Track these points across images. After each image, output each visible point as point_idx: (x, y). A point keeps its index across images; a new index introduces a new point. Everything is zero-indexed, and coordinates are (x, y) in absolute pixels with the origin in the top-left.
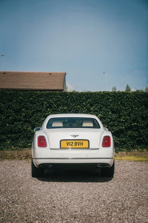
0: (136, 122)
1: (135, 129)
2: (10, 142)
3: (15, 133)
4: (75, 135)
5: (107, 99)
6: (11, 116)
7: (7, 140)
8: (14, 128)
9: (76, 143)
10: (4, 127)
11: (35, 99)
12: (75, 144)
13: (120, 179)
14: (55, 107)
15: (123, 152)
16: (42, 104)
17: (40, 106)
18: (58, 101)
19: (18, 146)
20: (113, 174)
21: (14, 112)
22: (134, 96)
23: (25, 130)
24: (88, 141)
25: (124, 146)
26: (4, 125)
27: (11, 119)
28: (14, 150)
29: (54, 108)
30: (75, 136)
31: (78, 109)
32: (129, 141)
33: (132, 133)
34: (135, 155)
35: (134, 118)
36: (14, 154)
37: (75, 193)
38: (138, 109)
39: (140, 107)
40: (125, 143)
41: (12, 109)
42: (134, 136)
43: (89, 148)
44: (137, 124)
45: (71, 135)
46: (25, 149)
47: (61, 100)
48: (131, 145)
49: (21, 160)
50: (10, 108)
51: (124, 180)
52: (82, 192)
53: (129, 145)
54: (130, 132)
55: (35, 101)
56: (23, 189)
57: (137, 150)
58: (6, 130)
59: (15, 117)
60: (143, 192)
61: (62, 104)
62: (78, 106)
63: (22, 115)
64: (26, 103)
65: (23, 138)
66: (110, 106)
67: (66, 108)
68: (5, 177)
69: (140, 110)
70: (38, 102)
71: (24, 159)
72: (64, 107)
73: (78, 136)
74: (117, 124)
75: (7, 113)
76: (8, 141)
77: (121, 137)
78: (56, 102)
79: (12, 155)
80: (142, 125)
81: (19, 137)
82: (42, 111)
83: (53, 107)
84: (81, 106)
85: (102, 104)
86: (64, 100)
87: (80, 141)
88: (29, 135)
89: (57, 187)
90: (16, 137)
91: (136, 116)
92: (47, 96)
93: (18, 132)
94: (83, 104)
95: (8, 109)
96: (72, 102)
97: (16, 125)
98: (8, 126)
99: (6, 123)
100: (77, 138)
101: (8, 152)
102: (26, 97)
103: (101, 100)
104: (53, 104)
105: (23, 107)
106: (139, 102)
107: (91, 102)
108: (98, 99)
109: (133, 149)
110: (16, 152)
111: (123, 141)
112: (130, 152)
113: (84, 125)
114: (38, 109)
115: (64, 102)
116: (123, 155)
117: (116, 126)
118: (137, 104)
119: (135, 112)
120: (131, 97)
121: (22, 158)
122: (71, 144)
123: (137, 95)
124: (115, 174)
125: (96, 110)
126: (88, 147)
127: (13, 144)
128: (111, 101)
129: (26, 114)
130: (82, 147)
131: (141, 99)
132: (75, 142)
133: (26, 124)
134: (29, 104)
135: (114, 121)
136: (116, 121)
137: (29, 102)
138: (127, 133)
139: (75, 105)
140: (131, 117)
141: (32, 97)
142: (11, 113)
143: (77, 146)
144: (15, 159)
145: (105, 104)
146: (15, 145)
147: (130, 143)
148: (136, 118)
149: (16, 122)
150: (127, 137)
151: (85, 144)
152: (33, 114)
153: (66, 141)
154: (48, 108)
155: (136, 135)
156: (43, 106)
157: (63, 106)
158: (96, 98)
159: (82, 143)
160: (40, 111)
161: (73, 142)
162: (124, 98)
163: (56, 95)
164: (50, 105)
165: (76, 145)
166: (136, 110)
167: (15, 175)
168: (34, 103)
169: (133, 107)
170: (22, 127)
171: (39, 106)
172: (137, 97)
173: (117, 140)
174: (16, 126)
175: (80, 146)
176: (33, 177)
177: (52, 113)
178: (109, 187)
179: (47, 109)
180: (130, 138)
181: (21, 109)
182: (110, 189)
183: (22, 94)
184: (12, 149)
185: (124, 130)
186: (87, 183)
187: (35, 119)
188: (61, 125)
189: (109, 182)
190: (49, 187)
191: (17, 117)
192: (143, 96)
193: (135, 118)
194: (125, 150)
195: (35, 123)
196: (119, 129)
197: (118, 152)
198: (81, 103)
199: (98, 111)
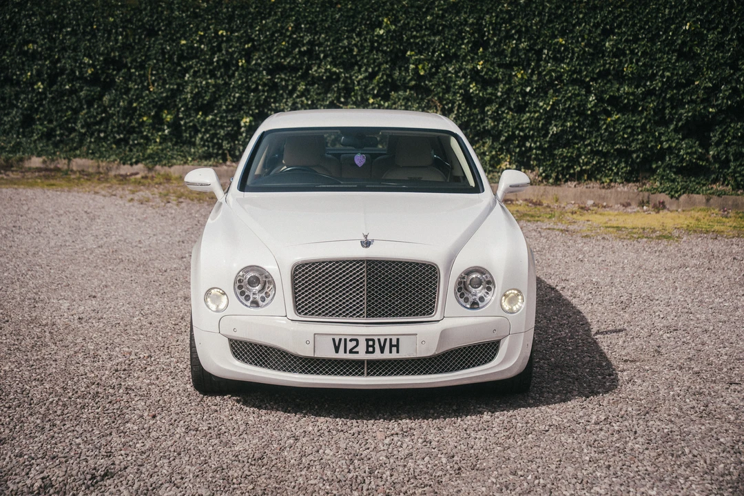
6: (377, 74)
11: (438, 16)
15: (695, 195)
27: (379, 83)
31: (562, 49)
47: (511, 18)
50: (378, 50)
55: (439, 25)
59: (389, 76)
61: (518, 32)
64: (417, 32)
72: (521, 43)
82: (459, 56)
83: (492, 43)
86: (522, 19)
95: (371, 51)
98: (374, 104)
103: (638, 13)
105: (410, 46)
107: (602, 21)
108: (626, 12)
114: (449, 50)
125: (618, 49)
134: (425, 35)
139: (556, 37)
142: (380, 65)
149: (395, 92)
152: (437, 65)
156: (462, 39)
157: (518, 40)
160: (455, 56)
168: (438, 33)
171: (451, 40)
179: (474, 50)
191: (397, 76)
195: (444, 94)
196: (694, 116)
197: (677, 195)
198: (574, 26)
199: (628, 52)
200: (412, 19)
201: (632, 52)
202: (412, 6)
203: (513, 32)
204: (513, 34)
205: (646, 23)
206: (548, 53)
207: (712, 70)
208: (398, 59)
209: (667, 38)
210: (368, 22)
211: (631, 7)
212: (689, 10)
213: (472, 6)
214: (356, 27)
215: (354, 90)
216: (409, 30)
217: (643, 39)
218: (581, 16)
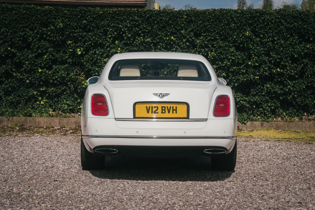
0: (280, 66)
1: (279, 80)
2: (45, 102)
3: (54, 85)
4: (161, 94)
5: (227, 25)
6: (45, 54)
7: (40, 98)
8: (53, 76)
9: (164, 108)
10: (34, 73)
11: (91, 22)
12: (162, 110)
13: (246, 175)
14: (129, 38)
15: (255, 122)
16: (105, 33)
17: (101, 36)
18: (135, 27)
19: (60, 109)
20: (235, 165)
21: (52, 47)
22: (278, 18)
23: (73, 81)
24: (187, 105)
25: (258, 111)
26: (33, 70)
27: (46, 59)
28: (52, 116)
29: (127, 39)
30: (163, 95)
31: (172, 43)
32: (267, 101)
33: (272, 87)
34: (277, 128)
35: (278, 60)
36: (52, 124)
37: (160, 202)
38: (285, 42)
39: (289, 38)
40: (258, 105)
41: (49, 41)
42: (275, 92)
43: (188, 117)
44: (282, 71)
45: (154, 94)
46: (73, 114)
47: (139, 25)
48: (271, 109)
49: (64, 135)
50: (45, 39)
51: (255, 177)
52: (173, 201)
53: (267, 110)
54: (268, 86)
55: (91, 26)
56: (62, 193)
57: (282, 118)
58: (38, 79)
59: (53, 55)
60: (288, 202)
61: (143, 32)
62: (172, 38)
63: (66, 53)
64: (75, 30)
65: (69, 95)
66: (232, 36)
67: (149, 40)
68: (31, 170)
69: (290, 44)
70: (98, 28)
71: (71, 133)
72: (146, 38)
73: (167, 95)
74: (244, 71)
75: (39, 47)
76: (41, 100)
77: (252, 95)
78: (130, 29)
79: (48, 125)
80: (291, 72)
81: (62, 93)
82: (105, 45)
83: (125, 38)
84: (178, 37)
85: (218, 33)
86: (146, 25)
87: (172, 105)
88: (80, 89)
89: (127, 189)
90: (55, 92)
91: (280, 56)
92: (115, 18)
93: (61, 84)
94: (181, 33)
95: (39, 40)
96: (160, 30)
97: (56, 70)
98: (41, 73)
99: (36, 66)
100: (165, 99)
101: (43, 120)
102: (74, 18)
103: (216, 25)
104: (124, 32)
105: (69, 37)
106: (288, 29)
107: (195, 29)
108: (210, 25)
109: (273, 116)
110: (57, 120)
111: (255, 103)
112: (267, 122)
113: (181, 73)
114: (98, 41)
115: (146, 29)
116: (255, 127)
117: (243, 74)
118: (283, 32)
119: (280, 48)
120: (272, 19)
121: (67, 131)
122: (154, 109)
123: (285, 16)
124: (237, 166)
125: (205, 44)
126: (186, 116)
127: (51, 106)
128: (234, 26)
129: (73, 49)
130: (174, 115)
131: (292, 23)
132: (162, 107)
133: (76, 68)
134: (80, 32)
135: (239, 64)
136: (242, 64)
137: (80, 28)
138: (263, 86)
139: (166, 36)
140: (272, 57)
141: (86, 20)
142: (46, 49)
143: (167, 115)
144: (54, 134)
145: (223, 33)
146: (55, 107)
147: (269, 106)
148: (281, 59)
149: (56, 65)
150: (264, 96)
151: (182, 111)
152: (87, 50)
153: (144, 106)
154: (115, 39)
155: (279, 92)
156: (106, 35)
157: (144, 37)
158: (205, 22)
159: (174, 108)
160: (102, 46)
161: (157, 107)
162: (259, 21)
163: (132, 16)
164: (119, 34)
165: (164, 111)
166: (281, 45)
167: (51, 166)
168: (90, 31)
169: (276, 38)
170: (68, 74)
171: (99, 35)
172: (283, 19)
173: (245, 100)
174: (56, 72)
175: (171, 115)
176: (84, 169)
177: (124, 48)
178: (224, 190)
179: (113, 42)
180: (269, 97)
181: (64, 42)
182: (227, 196)
183: (66, 12)
184: (50, 115)
185: (258, 82)
186: (184, 183)
187: (91, 61)
188: (136, 73)
189: (226, 180)
190: (111, 190)
191: (57, 56)
192: (296, 17)
193: (279, 58)
194: (259, 119)
195: (92, 67)
196: (248, 80)
197: (246, 122)
198: (178, 31)
199: (210, 46)
200: (71, 22)
201: (213, 46)
202: (71, 14)
203: (140, 32)
204: (140, 33)
205: (221, 30)
206: (162, 45)
207: (257, 56)
208: (59, 46)
209: (232, 39)
210: (40, 22)
211: (212, 22)
212: (245, 25)
213: (112, 16)
214: (30, 24)
215: (25, 64)
216: (69, 28)
217: (218, 39)
218: (183, 25)
